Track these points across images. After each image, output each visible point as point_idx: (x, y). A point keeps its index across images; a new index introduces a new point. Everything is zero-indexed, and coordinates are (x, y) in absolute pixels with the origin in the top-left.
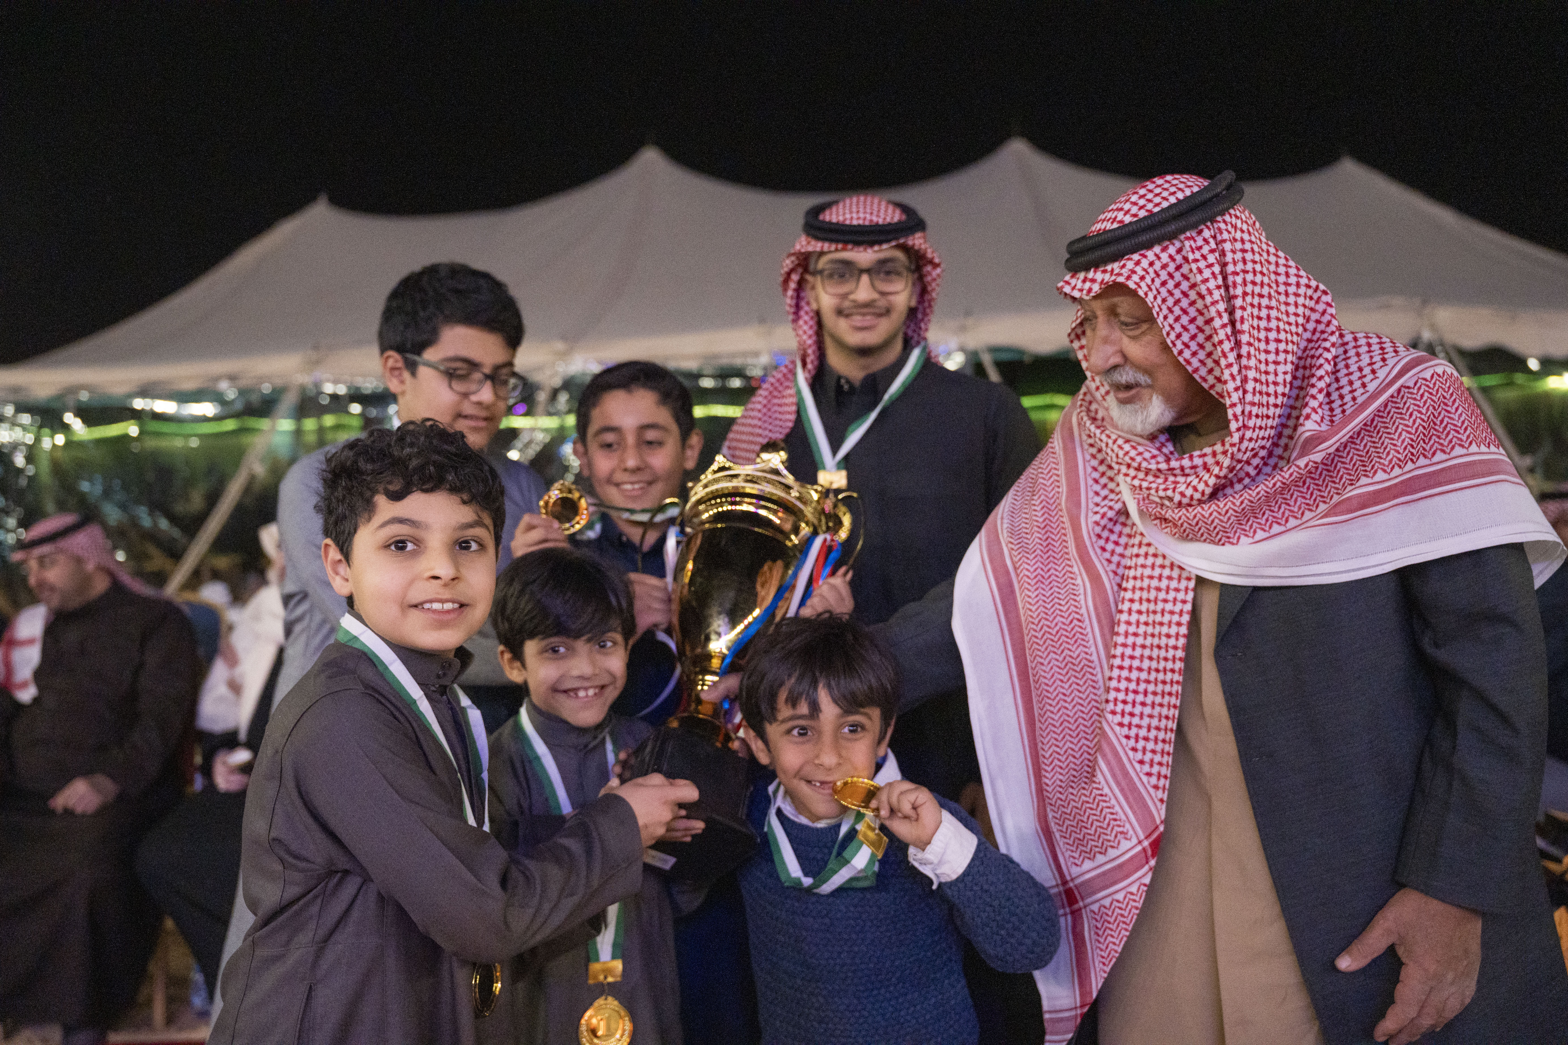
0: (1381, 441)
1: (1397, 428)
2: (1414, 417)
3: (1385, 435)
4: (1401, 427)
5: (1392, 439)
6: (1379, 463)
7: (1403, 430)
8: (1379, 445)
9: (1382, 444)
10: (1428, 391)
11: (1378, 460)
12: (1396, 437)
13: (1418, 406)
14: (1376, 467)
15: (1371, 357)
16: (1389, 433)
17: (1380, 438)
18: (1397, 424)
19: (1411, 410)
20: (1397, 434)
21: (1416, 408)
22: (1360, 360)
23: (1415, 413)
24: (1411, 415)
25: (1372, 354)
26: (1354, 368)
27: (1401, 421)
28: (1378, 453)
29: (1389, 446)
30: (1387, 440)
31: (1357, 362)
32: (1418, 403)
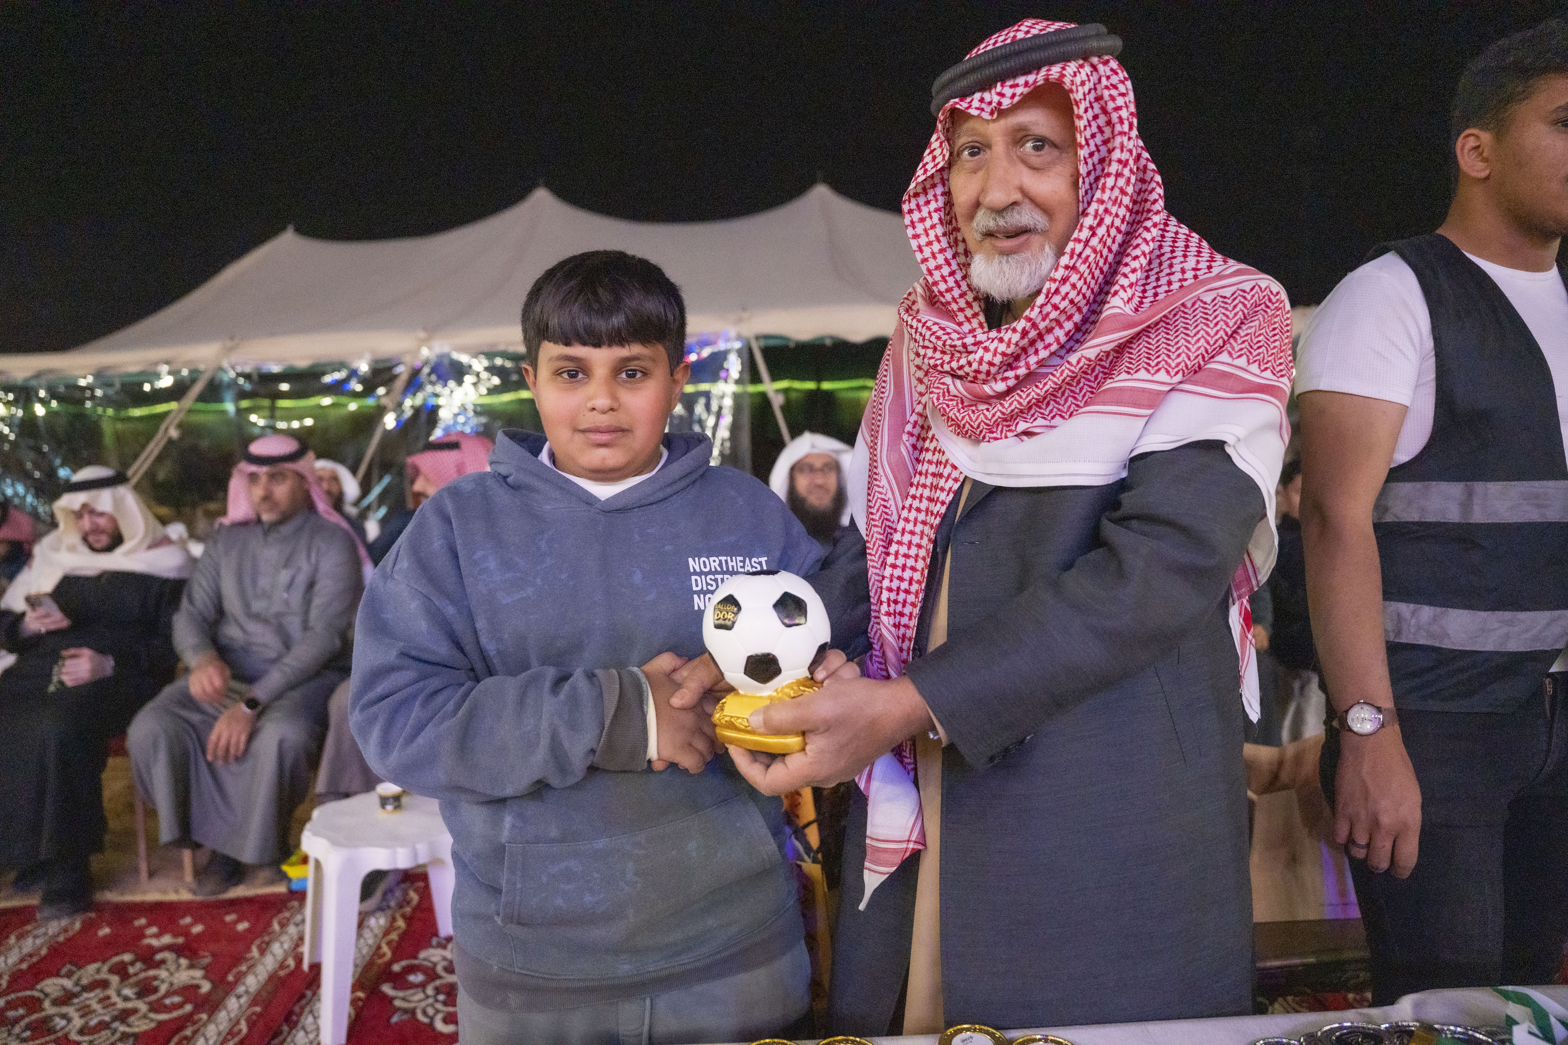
0: (1176, 340)
1: (1198, 332)
4: (1202, 332)
5: (1189, 342)
6: (1166, 361)
8: (1172, 344)
11: (1166, 358)
13: (1227, 317)
15: (1198, 262)
16: (1187, 335)
17: (1176, 337)
19: (1218, 319)
20: (1195, 338)
23: (1222, 323)
25: (1200, 259)
27: (1205, 327)
28: (1169, 351)
29: (1183, 348)
30: (1183, 341)
32: (1228, 313)
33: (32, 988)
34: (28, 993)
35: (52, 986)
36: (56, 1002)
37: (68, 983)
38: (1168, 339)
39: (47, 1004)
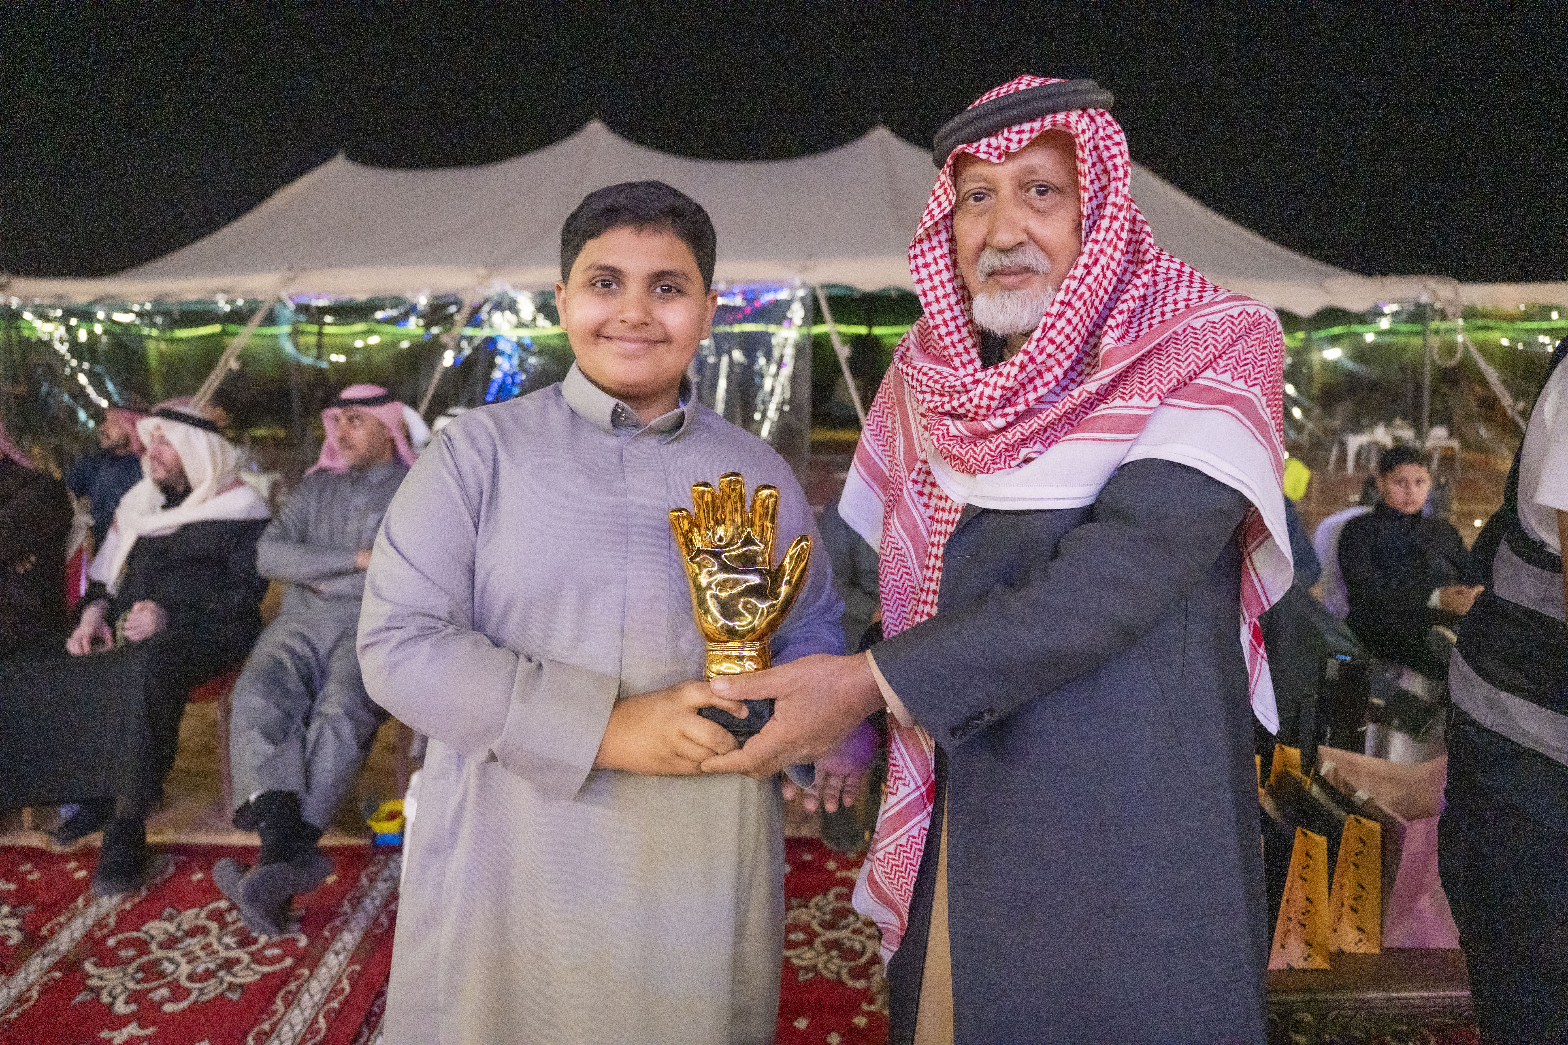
0: (1168, 365)
1: (1189, 357)
2: (1208, 351)
3: (1174, 360)
4: (1193, 357)
5: (1180, 367)
6: (1158, 387)
7: (1193, 361)
8: (1164, 369)
9: (1169, 368)
10: (1231, 328)
11: (1158, 384)
12: (1184, 366)
13: (1216, 340)
14: (1153, 392)
15: (1189, 293)
16: (1178, 360)
17: (1168, 362)
18: (1189, 353)
19: (1208, 343)
20: (1186, 363)
21: (1214, 342)
22: (1177, 293)
23: (1211, 347)
24: (1206, 348)
25: (1191, 290)
26: (1169, 300)
27: (1195, 352)
28: (1161, 376)
29: (1175, 373)
30: (1174, 366)
31: (1174, 294)
32: (1217, 337)
33: (138, 929)
34: (135, 934)
35: (157, 928)
36: (162, 946)
37: (171, 927)
38: (1160, 364)
39: (153, 947)
